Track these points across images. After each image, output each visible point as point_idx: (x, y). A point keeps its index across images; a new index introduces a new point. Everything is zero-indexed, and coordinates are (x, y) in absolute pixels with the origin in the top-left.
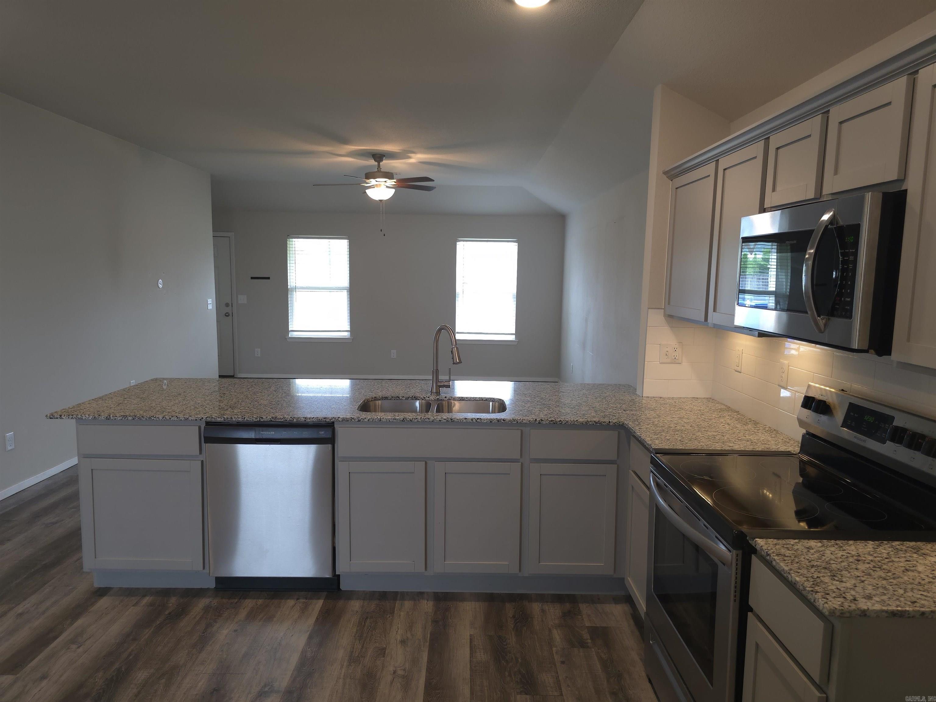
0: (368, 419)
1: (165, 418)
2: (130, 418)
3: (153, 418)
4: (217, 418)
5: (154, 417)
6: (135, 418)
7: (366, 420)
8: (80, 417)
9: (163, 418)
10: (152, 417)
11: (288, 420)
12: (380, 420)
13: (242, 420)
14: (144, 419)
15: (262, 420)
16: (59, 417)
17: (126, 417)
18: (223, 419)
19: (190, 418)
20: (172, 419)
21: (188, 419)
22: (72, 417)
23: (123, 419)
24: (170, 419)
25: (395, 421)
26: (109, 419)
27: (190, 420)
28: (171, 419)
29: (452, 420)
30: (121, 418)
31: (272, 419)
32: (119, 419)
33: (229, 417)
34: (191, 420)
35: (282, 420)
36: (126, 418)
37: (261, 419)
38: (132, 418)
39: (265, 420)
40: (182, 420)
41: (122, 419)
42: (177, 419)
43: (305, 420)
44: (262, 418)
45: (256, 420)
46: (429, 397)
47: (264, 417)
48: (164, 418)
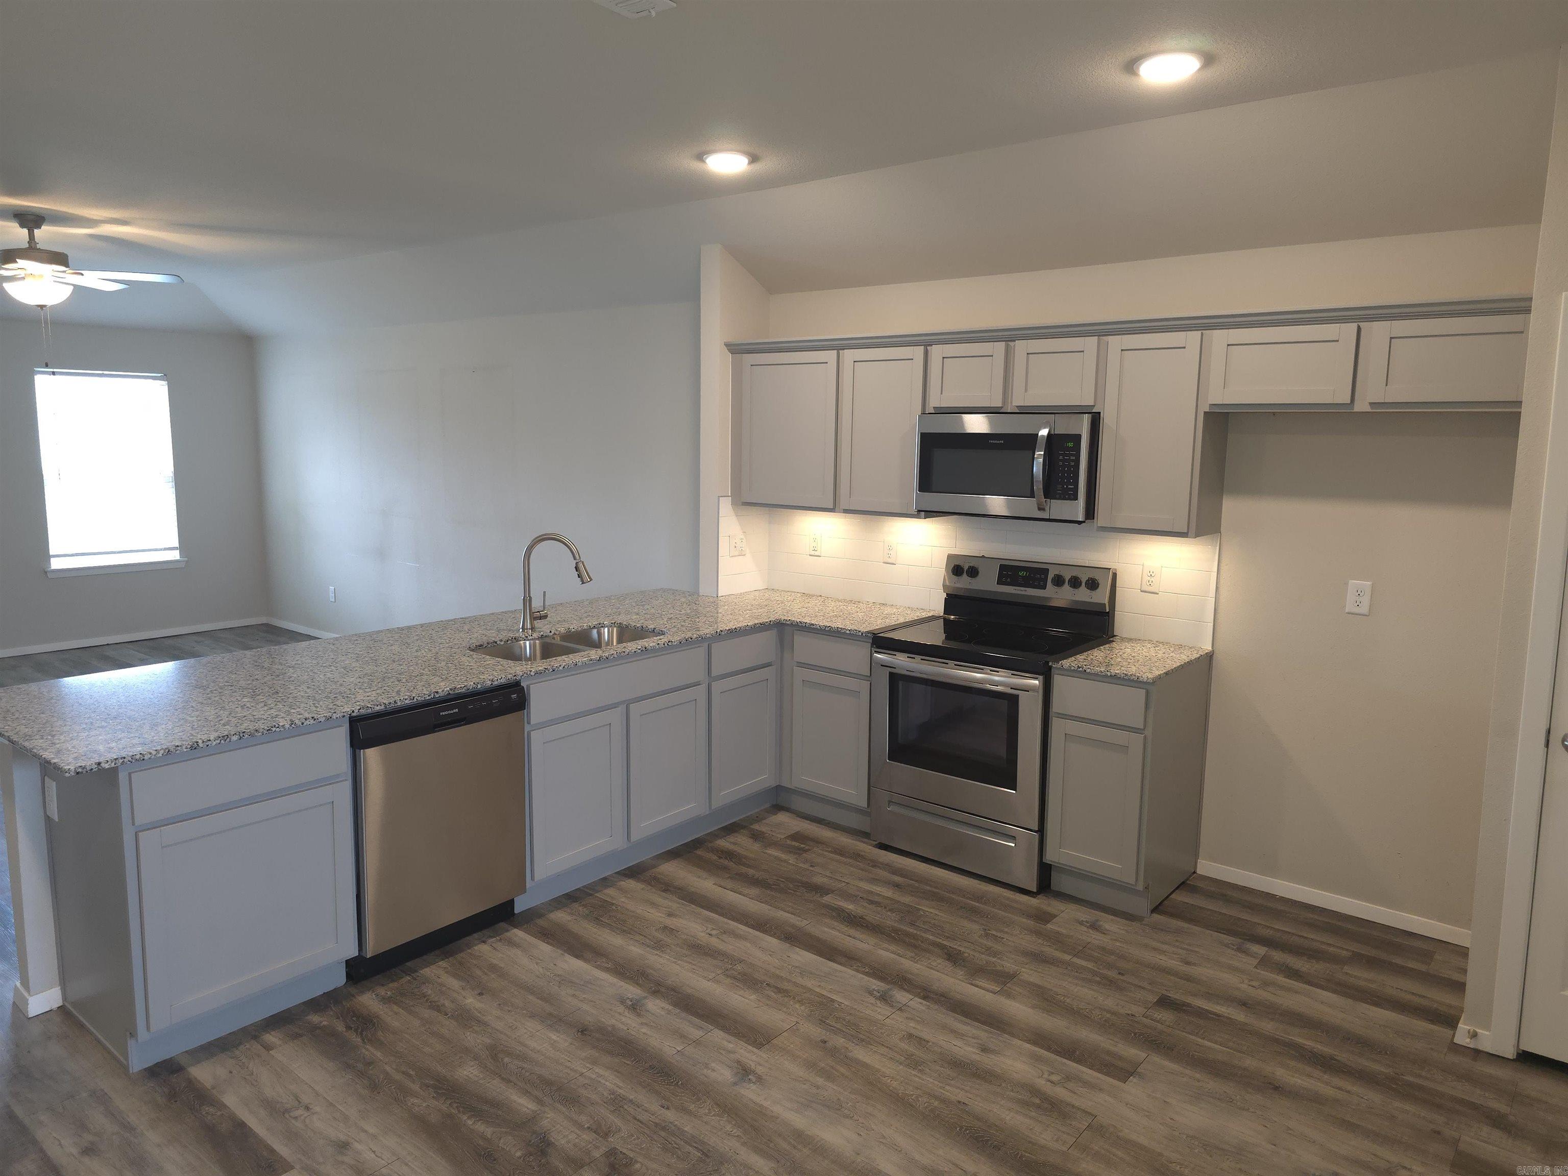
0: (563, 666)
1: (295, 725)
2: (235, 738)
3: (274, 729)
4: (375, 707)
5: (277, 726)
6: (243, 736)
7: (561, 668)
8: (140, 758)
9: (291, 726)
10: (272, 727)
11: (471, 688)
12: (576, 665)
13: (410, 702)
14: (260, 734)
15: (437, 696)
16: (96, 766)
17: (228, 737)
18: (383, 706)
19: (334, 716)
20: (307, 722)
21: (331, 718)
22: (123, 761)
23: (222, 741)
24: (303, 724)
25: (591, 662)
26: (195, 748)
27: (335, 718)
28: (305, 724)
29: (646, 648)
30: (218, 741)
31: (450, 692)
32: (215, 743)
33: (391, 701)
34: (337, 718)
35: (464, 690)
36: (228, 740)
37: (436, 694)
38: (237, 736)
39: (442, 694)
40: (322, 721)
41: (219, 743)
42: (314, 722)
43: (492, 684)
44: (437, 692)
45: (430, 698)
46: (532, 636)
47: (440, 691)
48: (293, 726)
